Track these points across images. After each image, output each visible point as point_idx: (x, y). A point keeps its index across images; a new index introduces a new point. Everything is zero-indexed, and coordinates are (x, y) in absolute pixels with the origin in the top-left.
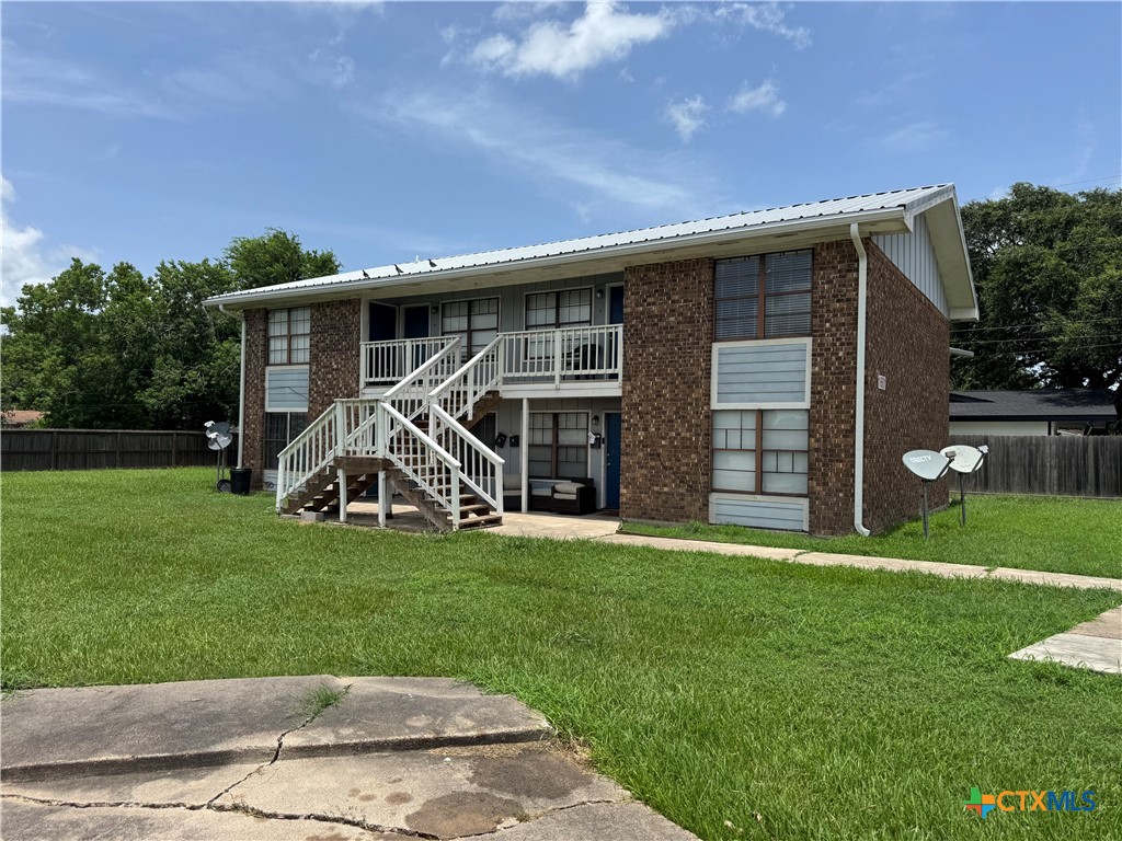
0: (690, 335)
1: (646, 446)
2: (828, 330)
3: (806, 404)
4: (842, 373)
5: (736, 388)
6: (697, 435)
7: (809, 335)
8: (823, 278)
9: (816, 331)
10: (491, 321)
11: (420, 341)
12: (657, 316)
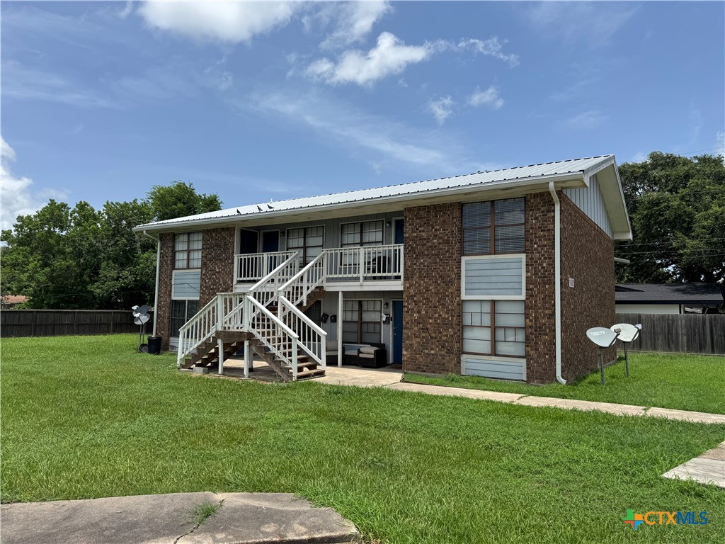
0: (447, 251)
1: (419, 323)
2: (535, 249)
3: (523, 297)
4: (546, 277)
5: (477, 286)
6: (453, 316)
7: (523, 252)
8: (532, 216)
9: (529, 250)
10: (319, 241)
11: (273, 254)
12: (425, 239)
